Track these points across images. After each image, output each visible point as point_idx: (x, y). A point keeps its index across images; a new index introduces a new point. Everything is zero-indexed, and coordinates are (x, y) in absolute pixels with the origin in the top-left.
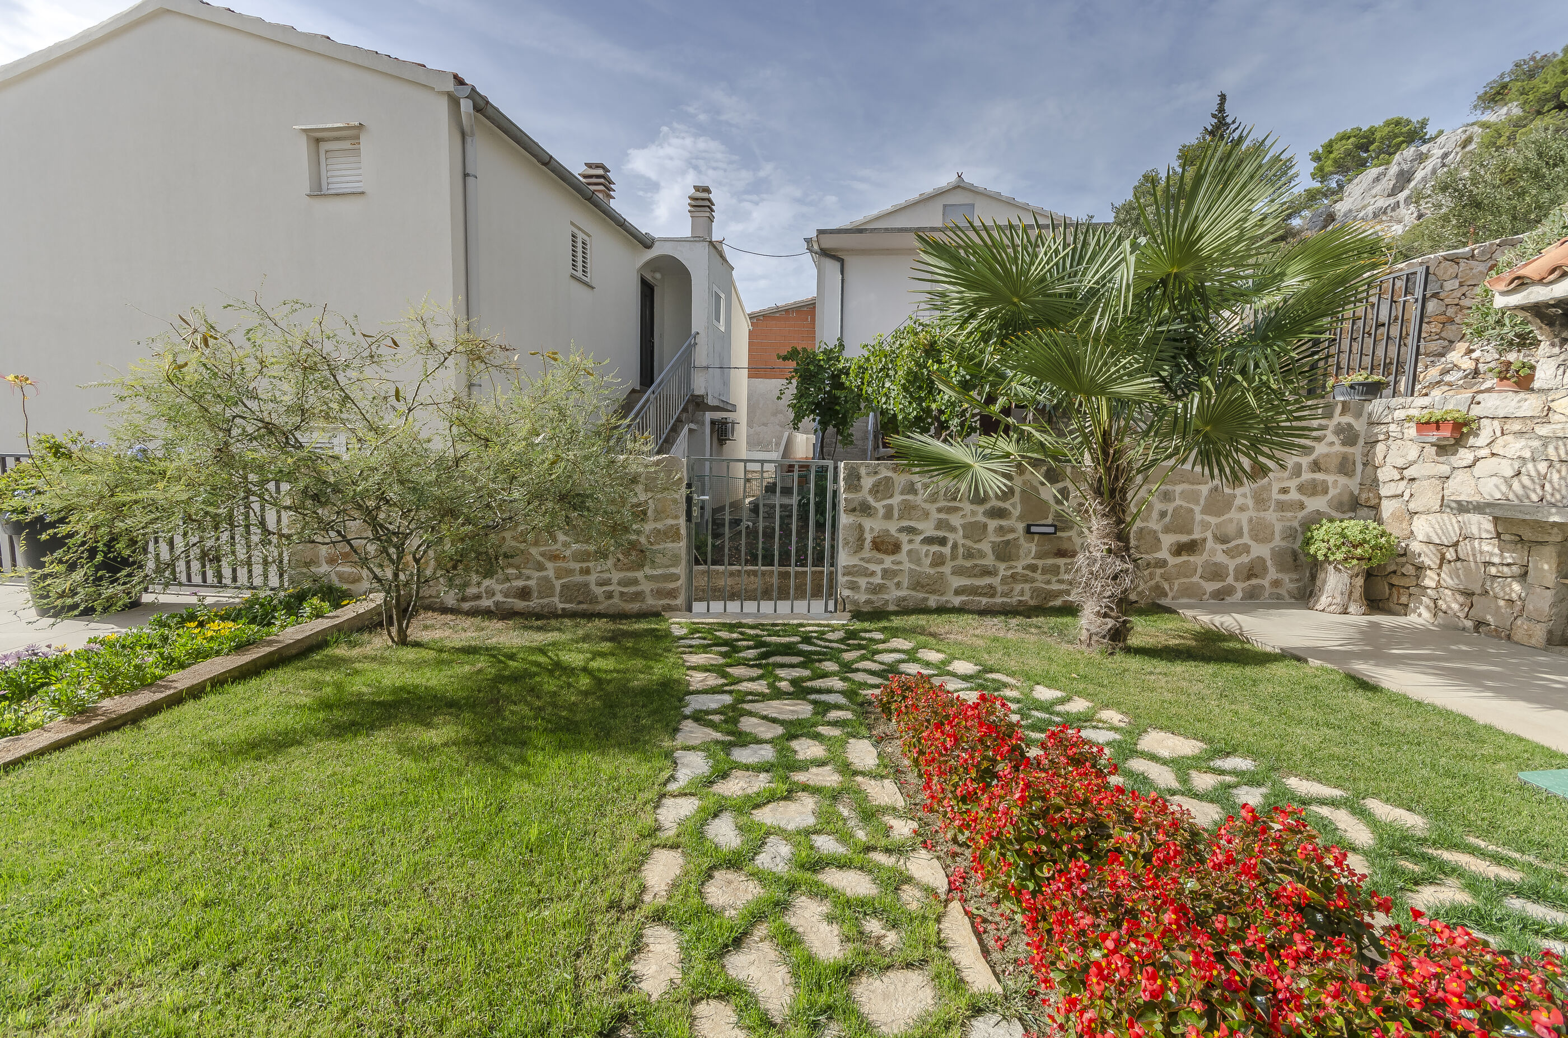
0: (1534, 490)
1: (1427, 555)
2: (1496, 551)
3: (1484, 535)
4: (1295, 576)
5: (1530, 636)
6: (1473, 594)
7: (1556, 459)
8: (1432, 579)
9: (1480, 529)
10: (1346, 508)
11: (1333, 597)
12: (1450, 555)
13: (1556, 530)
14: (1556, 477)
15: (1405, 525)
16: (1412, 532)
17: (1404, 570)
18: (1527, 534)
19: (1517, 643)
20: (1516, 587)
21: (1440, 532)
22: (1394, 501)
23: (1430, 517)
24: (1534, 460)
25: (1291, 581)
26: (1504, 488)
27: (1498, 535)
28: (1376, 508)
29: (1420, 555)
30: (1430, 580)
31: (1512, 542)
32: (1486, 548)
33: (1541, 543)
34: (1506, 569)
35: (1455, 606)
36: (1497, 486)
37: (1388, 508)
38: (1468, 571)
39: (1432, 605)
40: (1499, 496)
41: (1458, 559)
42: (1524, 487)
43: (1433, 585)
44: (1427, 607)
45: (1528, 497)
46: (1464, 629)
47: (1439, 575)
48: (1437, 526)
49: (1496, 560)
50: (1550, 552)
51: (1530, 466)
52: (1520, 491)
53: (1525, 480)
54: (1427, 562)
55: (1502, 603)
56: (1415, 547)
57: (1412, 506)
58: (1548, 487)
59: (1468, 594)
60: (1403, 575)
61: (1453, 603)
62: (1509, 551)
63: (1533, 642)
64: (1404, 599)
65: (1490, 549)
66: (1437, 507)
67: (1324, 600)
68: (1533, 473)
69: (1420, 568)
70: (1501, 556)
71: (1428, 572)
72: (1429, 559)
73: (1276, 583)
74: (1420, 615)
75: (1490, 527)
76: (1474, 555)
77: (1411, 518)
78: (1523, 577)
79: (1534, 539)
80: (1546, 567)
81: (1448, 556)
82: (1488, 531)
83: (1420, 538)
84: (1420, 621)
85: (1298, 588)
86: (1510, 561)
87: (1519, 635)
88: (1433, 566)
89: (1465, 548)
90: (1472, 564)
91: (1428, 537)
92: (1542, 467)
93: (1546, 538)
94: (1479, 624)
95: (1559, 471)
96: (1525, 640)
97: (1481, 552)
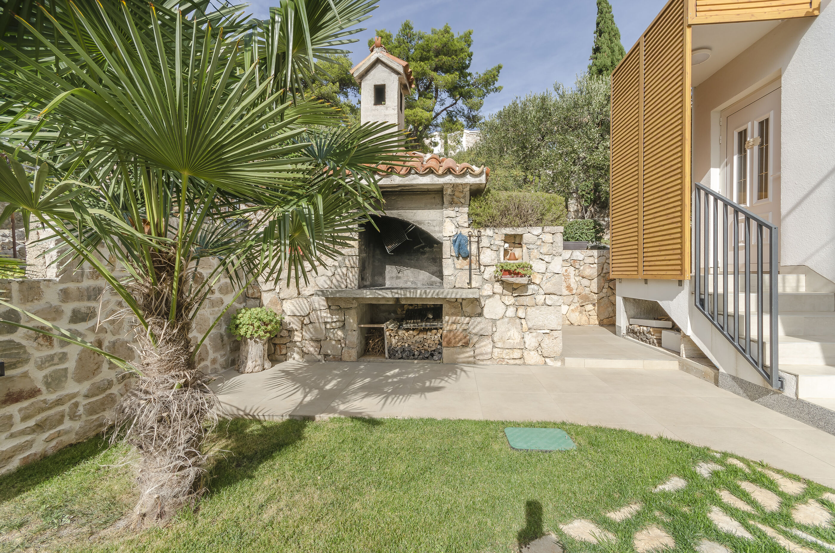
0: (343, 283)
1: (293, 323)
2: (329, 315)
3: (322, 308)
4: (223, 353)
5: (350, 356)
6: (321, 341)
7: (349, 266)
8: (298, 336)
9: (319, 305)
10: (242, 300)
11: (256, 361)
12: (306, 321)
13: (355, 301)
14: (351, 275)
15: (279, 307)
16: (283, 311)
17: (282, 334)
18: (343, 305)
19: (345, 361)
20: (340, 333)
21: (299, 309)
22: (270, 293)
23: (293, 301)
24: (340, 267)
25: (221, 356)
26: (329, 282)
27: (329, 307)
28: (259, 298)
29: (290, 324)
30: (297, 337)
31: (336, 310)
32: (324, 314)
33: (348, 308)
34: (334, 324)
35: (311, 349)
36: (325, 281)
37: (266, 298)
38: (315, 328)
39: (300, 351)
40: (327, 286)
41: (311, 323)
42: (338, 281)
43: (300, 339)
44: (298, 353)
45: (340, 287)
46: (319, 361)
47: (302, 333)
48: (297, 306)
49: (329, 320)
50: (353, 312)
51: (339, 270)
52: (336, 284)
53: (338, 277)
54: (295, 327)
55: (334, 342)
56: (287, 319)
57: (282, 296)
58: (348, 281)
59: (318, 341)
60: (282, 337)
61: (310, 348)
62: (335, 315)
63: (352, 358)
64: (284, 352)
65: (325, 314)
66: (296, 295)
67: (250, 364)
68: (341, 274)
69: (290, 331)
70: (332, 319)
71: (296, 333)
72: (295, 325)
73: (214, 361)
74: (294, 359)
75: (325, 303)
76: (318, 319)
77: (282, 302)
78: (343, 327)
79: (346, 307)
80: (351, 321)
81: (305, 322)
82: (324, 306)
83: (289, 313)
84: (294, 362)
85: (225, 360)
86: (335, 320)
87: (346, 357)
88: (298, 329)
89: (313, 316)
90: (318, 324)
91: (293, 312)
92: (344, 270)
93: (351, 306)
94: (326, 356)
95: (351, 272)
96: (348, 359)
97: (321, 317)
